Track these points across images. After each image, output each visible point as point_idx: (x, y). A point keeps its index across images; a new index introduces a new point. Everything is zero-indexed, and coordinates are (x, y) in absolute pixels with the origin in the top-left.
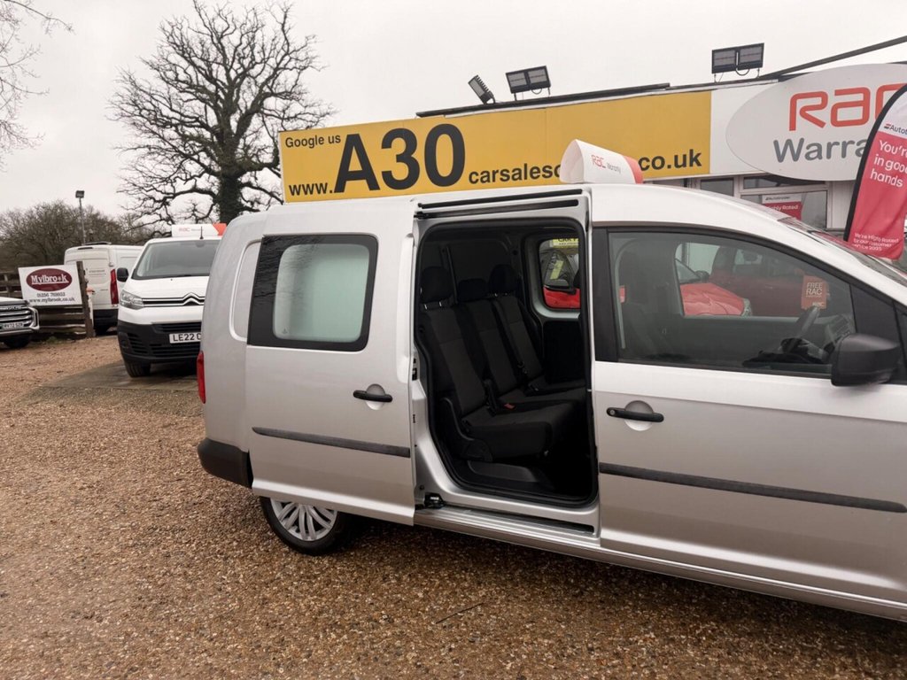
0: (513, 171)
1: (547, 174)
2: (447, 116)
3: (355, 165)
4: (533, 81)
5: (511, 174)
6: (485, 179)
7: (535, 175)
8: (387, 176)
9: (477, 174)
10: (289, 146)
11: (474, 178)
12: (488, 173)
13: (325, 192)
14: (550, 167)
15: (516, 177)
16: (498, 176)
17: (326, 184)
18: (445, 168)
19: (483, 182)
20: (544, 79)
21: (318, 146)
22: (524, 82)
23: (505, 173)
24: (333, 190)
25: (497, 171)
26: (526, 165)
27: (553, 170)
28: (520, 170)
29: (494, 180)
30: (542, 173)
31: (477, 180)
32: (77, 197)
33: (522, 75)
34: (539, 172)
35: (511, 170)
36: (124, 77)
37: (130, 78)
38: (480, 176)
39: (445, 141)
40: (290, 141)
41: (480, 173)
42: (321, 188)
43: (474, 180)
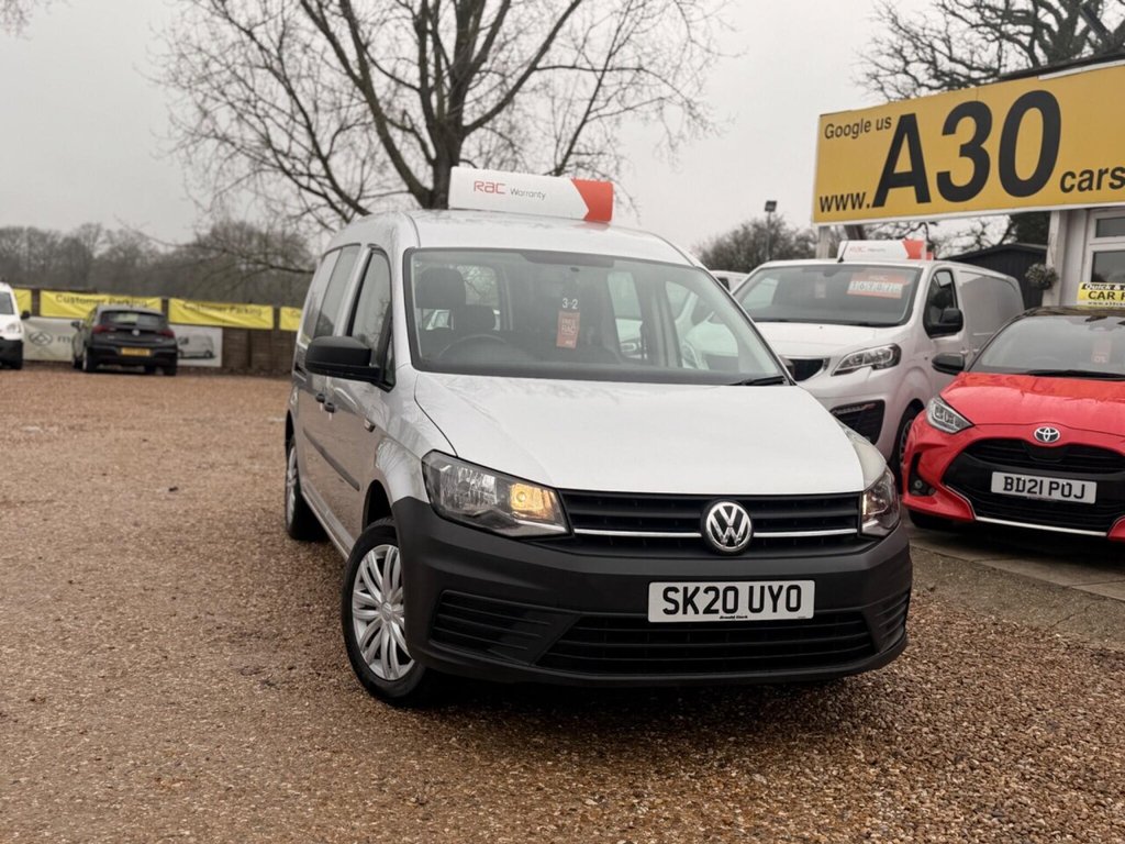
2: (1041, 77)
3: (904, 165)
6: (1085, 185)
8: (944, 179)
9: (1073, 176)
10: (828, 137)
11: (1069, 182)
12: (1091, 173)
13: (860, 206)
16: (1107, 179)
17: (864, 194)
18: (1025, 168)
19: (1081, 189)
21: (862, 135)
23: (1118, 173)
24: (871, 202)
25: (1106, 171)
29: (1099, 187)
31: (1073, 186)
32: (766, 209)
36: (879, 13)
37: (890, 12)
38: (1078, 179)
39: (1033, 120)
40: (830, 129)
41: (1077, 173)
42: (857, 201)
43: (1067, 186)
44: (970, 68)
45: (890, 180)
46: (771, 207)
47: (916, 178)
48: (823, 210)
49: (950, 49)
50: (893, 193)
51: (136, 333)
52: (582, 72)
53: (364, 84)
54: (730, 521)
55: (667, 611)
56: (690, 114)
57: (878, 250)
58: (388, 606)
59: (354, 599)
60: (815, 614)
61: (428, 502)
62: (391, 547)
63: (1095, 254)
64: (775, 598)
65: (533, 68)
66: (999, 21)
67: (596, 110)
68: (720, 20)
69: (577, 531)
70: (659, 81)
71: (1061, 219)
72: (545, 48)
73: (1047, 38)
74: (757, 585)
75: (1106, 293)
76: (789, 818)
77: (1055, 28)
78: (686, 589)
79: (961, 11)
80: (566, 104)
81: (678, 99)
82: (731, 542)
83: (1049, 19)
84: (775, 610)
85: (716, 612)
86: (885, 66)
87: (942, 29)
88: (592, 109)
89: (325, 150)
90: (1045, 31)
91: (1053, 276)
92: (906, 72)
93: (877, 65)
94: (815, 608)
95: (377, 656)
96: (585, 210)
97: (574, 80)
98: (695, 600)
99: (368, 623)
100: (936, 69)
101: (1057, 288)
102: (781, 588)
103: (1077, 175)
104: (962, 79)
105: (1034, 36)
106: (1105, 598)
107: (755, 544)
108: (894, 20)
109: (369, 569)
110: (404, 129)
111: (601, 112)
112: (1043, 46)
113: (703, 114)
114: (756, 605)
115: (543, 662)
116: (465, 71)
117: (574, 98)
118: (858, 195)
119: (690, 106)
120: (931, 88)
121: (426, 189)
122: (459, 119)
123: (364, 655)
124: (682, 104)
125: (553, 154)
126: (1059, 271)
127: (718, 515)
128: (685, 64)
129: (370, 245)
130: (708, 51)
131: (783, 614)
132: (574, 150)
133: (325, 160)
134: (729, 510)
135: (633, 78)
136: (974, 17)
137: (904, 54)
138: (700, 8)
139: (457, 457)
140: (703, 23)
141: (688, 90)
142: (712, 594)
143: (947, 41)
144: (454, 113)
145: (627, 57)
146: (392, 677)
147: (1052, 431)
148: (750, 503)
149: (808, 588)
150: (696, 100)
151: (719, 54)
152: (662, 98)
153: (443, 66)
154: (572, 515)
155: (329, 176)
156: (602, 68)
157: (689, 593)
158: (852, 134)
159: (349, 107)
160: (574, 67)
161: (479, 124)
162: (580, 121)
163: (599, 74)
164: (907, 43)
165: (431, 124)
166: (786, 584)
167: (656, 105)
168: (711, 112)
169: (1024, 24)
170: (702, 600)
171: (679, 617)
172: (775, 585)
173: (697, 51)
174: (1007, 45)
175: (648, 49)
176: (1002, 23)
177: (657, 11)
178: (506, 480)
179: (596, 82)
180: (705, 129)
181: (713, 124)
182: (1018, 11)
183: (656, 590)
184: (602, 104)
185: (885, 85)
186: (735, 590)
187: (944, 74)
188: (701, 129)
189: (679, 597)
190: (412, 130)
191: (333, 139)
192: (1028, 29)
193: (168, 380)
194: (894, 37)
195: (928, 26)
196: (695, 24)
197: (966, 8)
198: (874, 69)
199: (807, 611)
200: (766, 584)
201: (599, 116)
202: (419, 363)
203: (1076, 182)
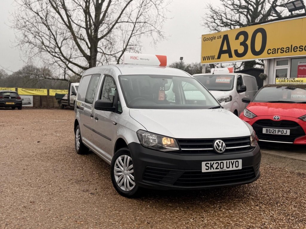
0: (286, 48)
1: (301, 50)
2: (261, 25)
3: (225, 48)
4: (297, 6)
5: (285, 50)
6: (274, 52)
7: (295, 50)
8: (236, 51)
9: (271, 50)
10: (204, 41)
11: (269, 51)
12: (275, 49)
13: (214, 59)
14: (302, 46)
15: (287, 51)
16: (279, 51)
17: (215, 56)
18: (258, 48)
19: (273, 53)
20: (301, 5)
21: (214, 40)
22: (293, 7)
23: (282, 49)
24: (217, 58)
26: (292, 45)
27: (303, 48)
28: (289, 48)
29: (277, 53)
30: (299, 49)
31: (270, 53)
32: (180, 59)
33: (292, 4)
34: (297, 48)
35: (285, 48)
36: (207, 7)
37: (210, 6)
38: (272, 51)
39: (259, 36)
40: (205, 39)
41: (272, 49)
42: (213, 58)
43: (269, 52)
44: (231, 21)
45: (221, 52)
46: (181, 59)
47: (229, 51)
48: (204, 60)
49: (226, 16)
50: (222, 55)
51: (10, 98)
52: (130, 23)
53: (70, 27)
54: (220, 145)
55: (206, 169)
56: (159, 34)
57: (222, 71)
58: (126, 171)
59: (114, 170)
60: (242, 168)
61: (140, 143)
62: (126, 156)
63: (277, 70)
64: (233, 164)
65: (117, 22)
66: (238, 8)
67: (134, 33)
68: (166, 9)
69: (182, 149)
70: (150, 25)
71: (268, 61)
72: (120, 17)
73: (251, 13)
74: (228, 161)
75: (283, 80)
76: (243, 221)
77: (253, 10)
78: (211, 163)
79: (229, 6)
80: (126, 32)
81: (156, 30)
82: (221, 150)
83: (251, 8)
84: (233, 167)
85: (218, 169)
86: (209, 21)
87: (224, 11)
88: (133, 33)
89: (60, 45)
90: (250, 11)
91: (266, 76)
92: (214, 22)
93: (207, 20)
94: (242, 166)
95: (123, 184)
96: (159, 63)
97: (128, 25)
98: (213, 166)
99: (119, 176)
100: (222, 21)
101: (267, 79)
102: (234, 161)
103: (272, 50)
104: (229, 24)
105: (248, 12)
106: (296, 159)
107: (227, 151)
108: (211, 9)
109: (119, 162)
110: (81, 39)
111: (135, 34)
112: (250, 15)
113: (163, 34)
114: (228, 166)
115: (175, 184)
116: (98, 23)
117: (128, 30)
118: (213, 56)
119: (159, 32)
120: (221, 26)
121: (88, 55)
122: (97, 36)
123: (119, 185)
124: (157, 32)
125: (123, 45)
126: (267, 75)
127: (217, 143)
128: (157, 21)
129: (104, 74)
130: (163, 17)
131: (235, 168)
132: (129, 44)
133: (60, 48)
134: (220, 142)
135: (143, 25)
136: (232, 7)
137: (214, 17)
138: (161, 6)
139: (147, 131)
140: (162, 10)
141: (158, 28)
142: (217, 164)
143: (225, 14)
144: (95, 35)
145: (142, 19)
146: (128, 190)
147: (278, 117)
148: (225, 140)
149: (240, 161)
150: (161, 31)
151: (167, 18)
152: (152, 30)
153: (92, 22)
154: (180, 145)
155: (61, 52)
156: (135, 22)
157: (212, 164)
158: (211, 40)
159: (66, 33)
160: (128, 22)
161: (102, 38)
162: (130, 36)
163: (134, 24)
164: (214, 14)
165: (89, 38)
166: (235, 161)
167: (150, 32)
168: (165, 34)
169: (245, 9)
170: (215, 166)
171: (209, 171)
172: (232, 161)
173: (161, 17)
174: (241, 15)
175: (147, 17)
176: (239, 9)
177: (149, 7)
178: (160, 137)
179: (133, 26)
180: (163, 38)
181: (166, 37)
182: (243, 6)
183: (203, 164)
184: (136, 32)
185: (210, 26)
186: (223, 163)
187: (224, 23)
188: (162, 38)
189: (209, 165)
190: (84, 40)
191: (62, 42)
192: (246, 10)
193: (20, 111)
194: (211, 13)
195: (220, 10)
196: (159, 10)
197: (230, 5)
198: (206, 22)
199: (240, 167)
200: (230, 161)
201: (135, 35)
202: (129, 106)
203: (271, 51)
